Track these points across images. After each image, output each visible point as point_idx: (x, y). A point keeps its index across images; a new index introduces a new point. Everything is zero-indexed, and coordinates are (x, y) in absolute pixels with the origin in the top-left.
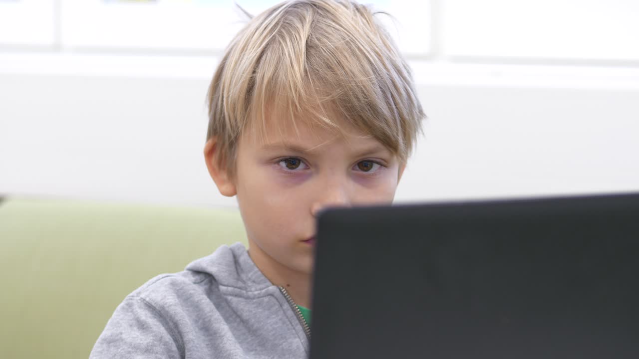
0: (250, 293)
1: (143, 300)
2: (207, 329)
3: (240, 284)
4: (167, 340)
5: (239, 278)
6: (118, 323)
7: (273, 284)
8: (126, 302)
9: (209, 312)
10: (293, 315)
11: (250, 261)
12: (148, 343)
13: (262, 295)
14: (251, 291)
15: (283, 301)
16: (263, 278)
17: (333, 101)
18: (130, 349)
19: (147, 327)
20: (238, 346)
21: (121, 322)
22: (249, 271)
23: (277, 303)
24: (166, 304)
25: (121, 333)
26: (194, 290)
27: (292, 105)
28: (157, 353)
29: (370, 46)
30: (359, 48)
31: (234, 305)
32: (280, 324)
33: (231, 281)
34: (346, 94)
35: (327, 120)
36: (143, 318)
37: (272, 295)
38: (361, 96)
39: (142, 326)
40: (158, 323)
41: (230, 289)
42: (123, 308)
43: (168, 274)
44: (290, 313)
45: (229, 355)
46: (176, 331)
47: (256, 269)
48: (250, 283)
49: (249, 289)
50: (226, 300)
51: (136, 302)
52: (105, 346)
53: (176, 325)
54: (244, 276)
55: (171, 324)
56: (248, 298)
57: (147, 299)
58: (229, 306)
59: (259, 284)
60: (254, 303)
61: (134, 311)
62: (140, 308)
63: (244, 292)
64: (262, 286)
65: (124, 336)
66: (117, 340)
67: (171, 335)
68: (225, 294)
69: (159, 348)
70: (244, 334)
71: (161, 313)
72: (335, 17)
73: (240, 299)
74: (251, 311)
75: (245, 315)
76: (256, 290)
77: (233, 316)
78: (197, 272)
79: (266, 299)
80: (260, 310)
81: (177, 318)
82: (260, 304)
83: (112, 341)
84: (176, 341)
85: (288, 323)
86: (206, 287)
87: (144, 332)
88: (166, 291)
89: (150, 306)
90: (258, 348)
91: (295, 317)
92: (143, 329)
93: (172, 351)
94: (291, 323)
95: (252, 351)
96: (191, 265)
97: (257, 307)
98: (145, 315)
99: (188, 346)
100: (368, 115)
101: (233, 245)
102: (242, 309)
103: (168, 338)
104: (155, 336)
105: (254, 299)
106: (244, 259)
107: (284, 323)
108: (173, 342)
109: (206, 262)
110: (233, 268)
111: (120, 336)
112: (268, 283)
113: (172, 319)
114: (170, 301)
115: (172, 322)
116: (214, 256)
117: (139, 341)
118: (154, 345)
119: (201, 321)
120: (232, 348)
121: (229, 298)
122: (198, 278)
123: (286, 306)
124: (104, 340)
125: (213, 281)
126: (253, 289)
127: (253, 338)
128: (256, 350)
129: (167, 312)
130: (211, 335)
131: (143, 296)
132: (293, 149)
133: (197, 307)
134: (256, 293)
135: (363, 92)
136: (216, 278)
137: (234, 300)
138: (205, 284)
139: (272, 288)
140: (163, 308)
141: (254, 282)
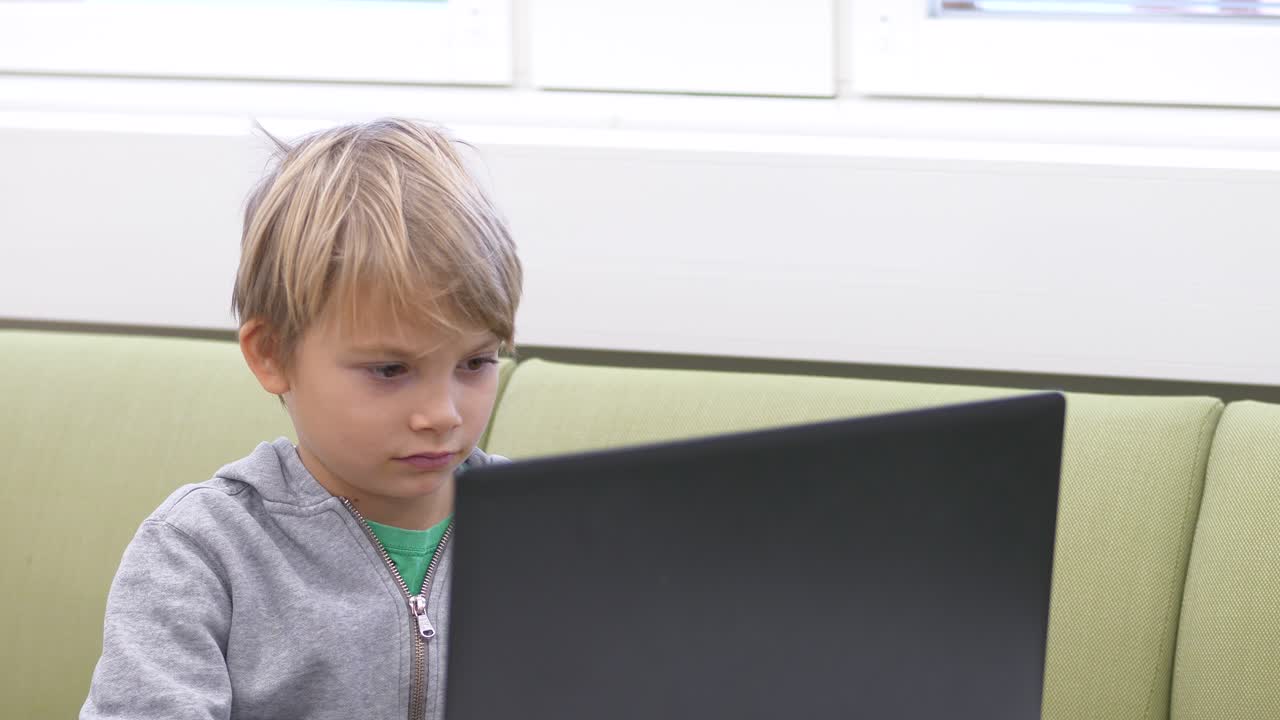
0: (304, 509)
1: (170, 526)
2: (253, 557)
3: (291, 498)
4: (210, 576)
5: (288, 490)
6: (142, 557)
7: (333, 496)
8: (147, 528)
9: (256, 535)
10: (362, 533)
11: (300, 465)
12: (186, 583)
13: (319, 510)
14: (304, 506)
15: (347, 515)
16: (318, 487)
17: (450, 296)
18: (163, 593)
19: (181, 562)
20: (297, 578)
21: (145, 555)
22: (300, 479)
23: (339, 520)
24: (202, 529)
25: (149, 572)
26: (233, 506)
27: (395, 300)
28: (199, 595)
29: (476, 209)
30: (468, 217)
31: (284, 526)
32: (346, 548)
33: (279, 494)
34: (464, 285)
35: (444, 321)
36: (175, 550)
37: (332, 510)
38: (479, 284)
39: (175, 562)
40: (194, 556)
41: (278, 505)
42: (144, 536)
43: (196, 485)
44: (358, 531)
45: (288, 590)
46: (219, 564)
47: (309, 476)
48: (302, 495)
49: (301, 504)
50: (273, 520)
51: (160, 527)
52: (127, 589)
53: (218, 556)
54: (293, 486)
55: (211, 555)
56: (301, 515)
57: (176, 525)
58: (278, 527)
59: (314, 495)
60: (310, 522)
61: (162, 540)
62: (169, 537)
63: (296, 508)
64: (319, 498)
65: (152, 575)
66: (144, 581)
67: (212, 569)
68: (271, 512)
69: (201, 588)
70: (301, 561)
71: (196, 542)
72: (426, 169)
73: (291, 518)
74: (307, 533)
75: (301, 538)
76: (312, 505)
77: (285, 538)
78: (230, 480)
79: (325, 516)
80: (319, 531)
81: (218, 547)
82: (318, 522)
83: (135, 582)
84: (219, 575)
85: (357, 545)
86: (245, 500)
87: (177, 569)
88: (200, 511)
89: (181, 534)
90: (321, 580)
91: (365, 537)
92: (177, 564)
93: (217, 590)
94: (360, 544)
95: (312, 583)
96: (222, 471)
97: (315, 527)
98: (177, 547)
99: (235, 583)
100: (489, 308)
101: (277, 441)
102: (295, 531)
103: (209, 573)
104: (194, 573)
105: (309, 516)
106: (292, 461)
107: (351, 546)
108: (215, 578)
109: (241, 467)
110: (279, 476)
111: (147, 575)
112: (327, 495)
113: (211, 548)
114: (206, 523)
115: (212, 552)
116: (252, 457)
117: (174, 582)
118: (194, 585)
119: (246, 547)
120: (291, 581)
121: (278, 517)
122: (233, 487)
123: (352, 522)
124: (125, 581)
125: (254, 492)
126: (307, 503)
127: (314, 566)
128: (318, 582)
129: (205, 540)
130: (259, 564)
131: (169, 520)
132: (395, 352)
133: (240, 528)
134: (311, 508)
135: (482, 280)
136: (259, 491)
137: (283, 519)
138: (244, 497)
139: (332, 501)
140: (198, 535)
141: (308, 493)
